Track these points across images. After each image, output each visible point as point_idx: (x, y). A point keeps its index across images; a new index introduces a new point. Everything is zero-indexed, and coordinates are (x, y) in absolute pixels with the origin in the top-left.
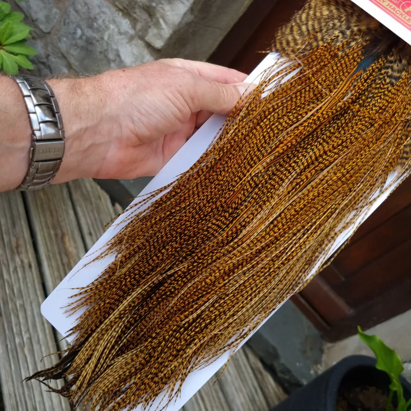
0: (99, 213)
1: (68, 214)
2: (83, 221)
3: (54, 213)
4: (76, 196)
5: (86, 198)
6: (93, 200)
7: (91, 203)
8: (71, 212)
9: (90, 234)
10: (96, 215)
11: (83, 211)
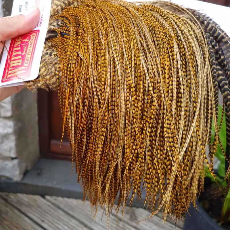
0: (40, 208)
1: (25, 221)
2: (35, 218)
3: (18, 226)
4: (23, 209)
5: (29, 206)
6: (33, 204)
7: (33, 206)
8: (26, 219)
9: (43, 221)
10: (40, 210)
11: (32, 213)
